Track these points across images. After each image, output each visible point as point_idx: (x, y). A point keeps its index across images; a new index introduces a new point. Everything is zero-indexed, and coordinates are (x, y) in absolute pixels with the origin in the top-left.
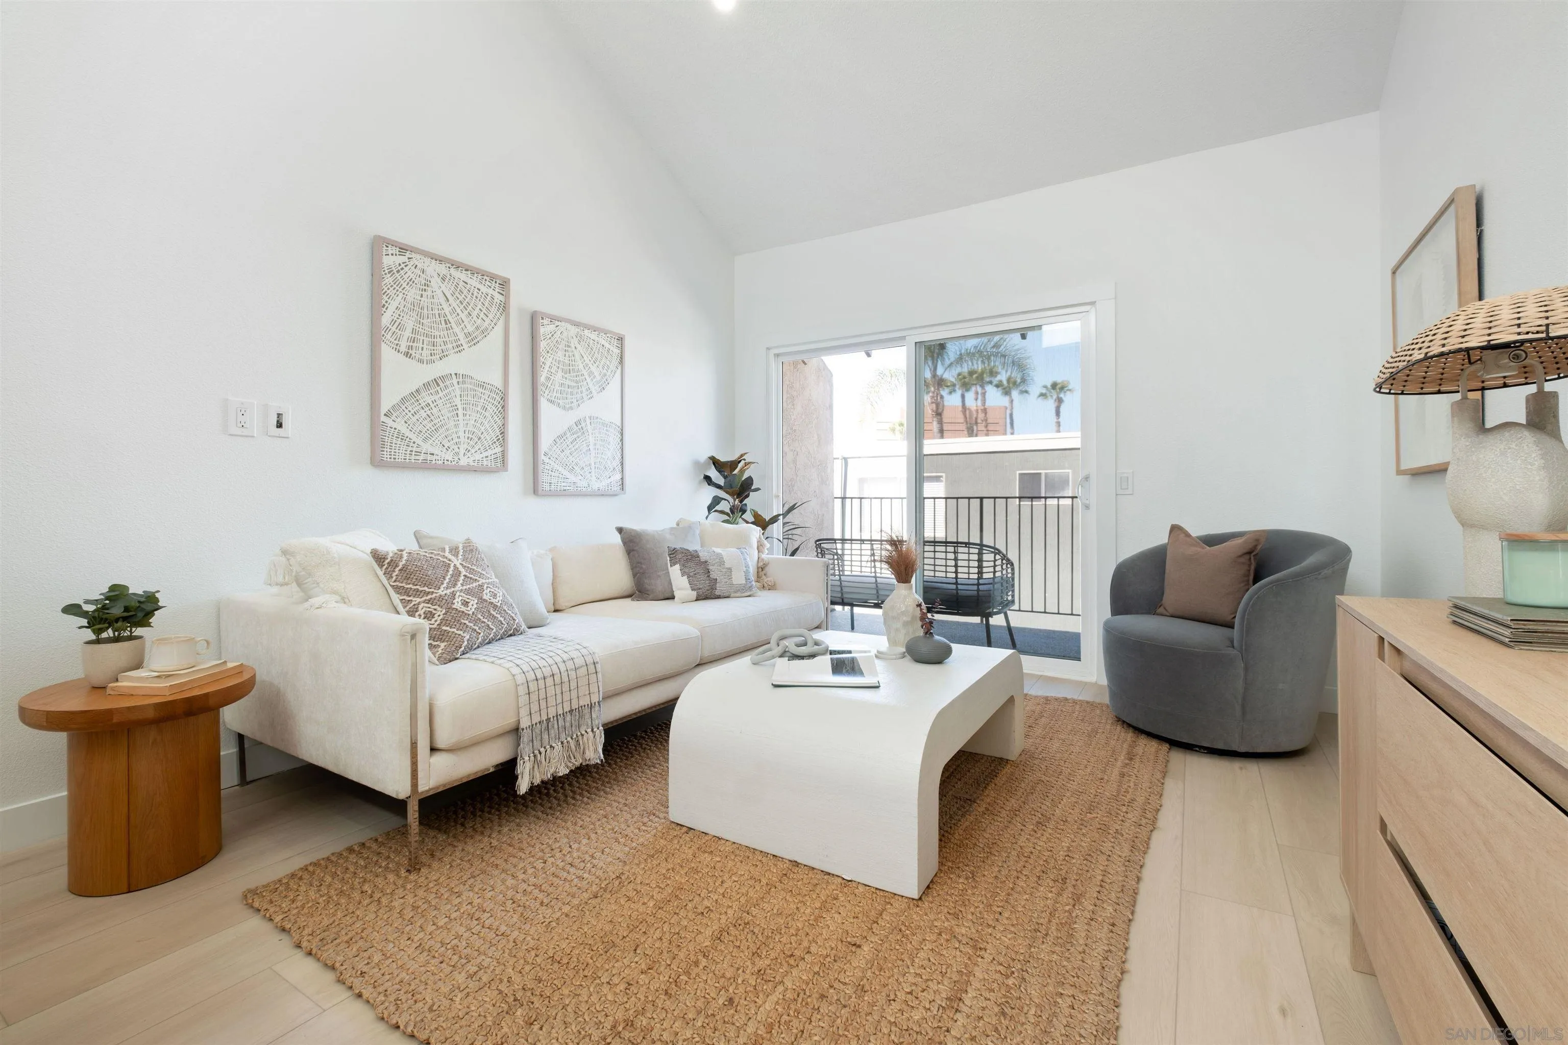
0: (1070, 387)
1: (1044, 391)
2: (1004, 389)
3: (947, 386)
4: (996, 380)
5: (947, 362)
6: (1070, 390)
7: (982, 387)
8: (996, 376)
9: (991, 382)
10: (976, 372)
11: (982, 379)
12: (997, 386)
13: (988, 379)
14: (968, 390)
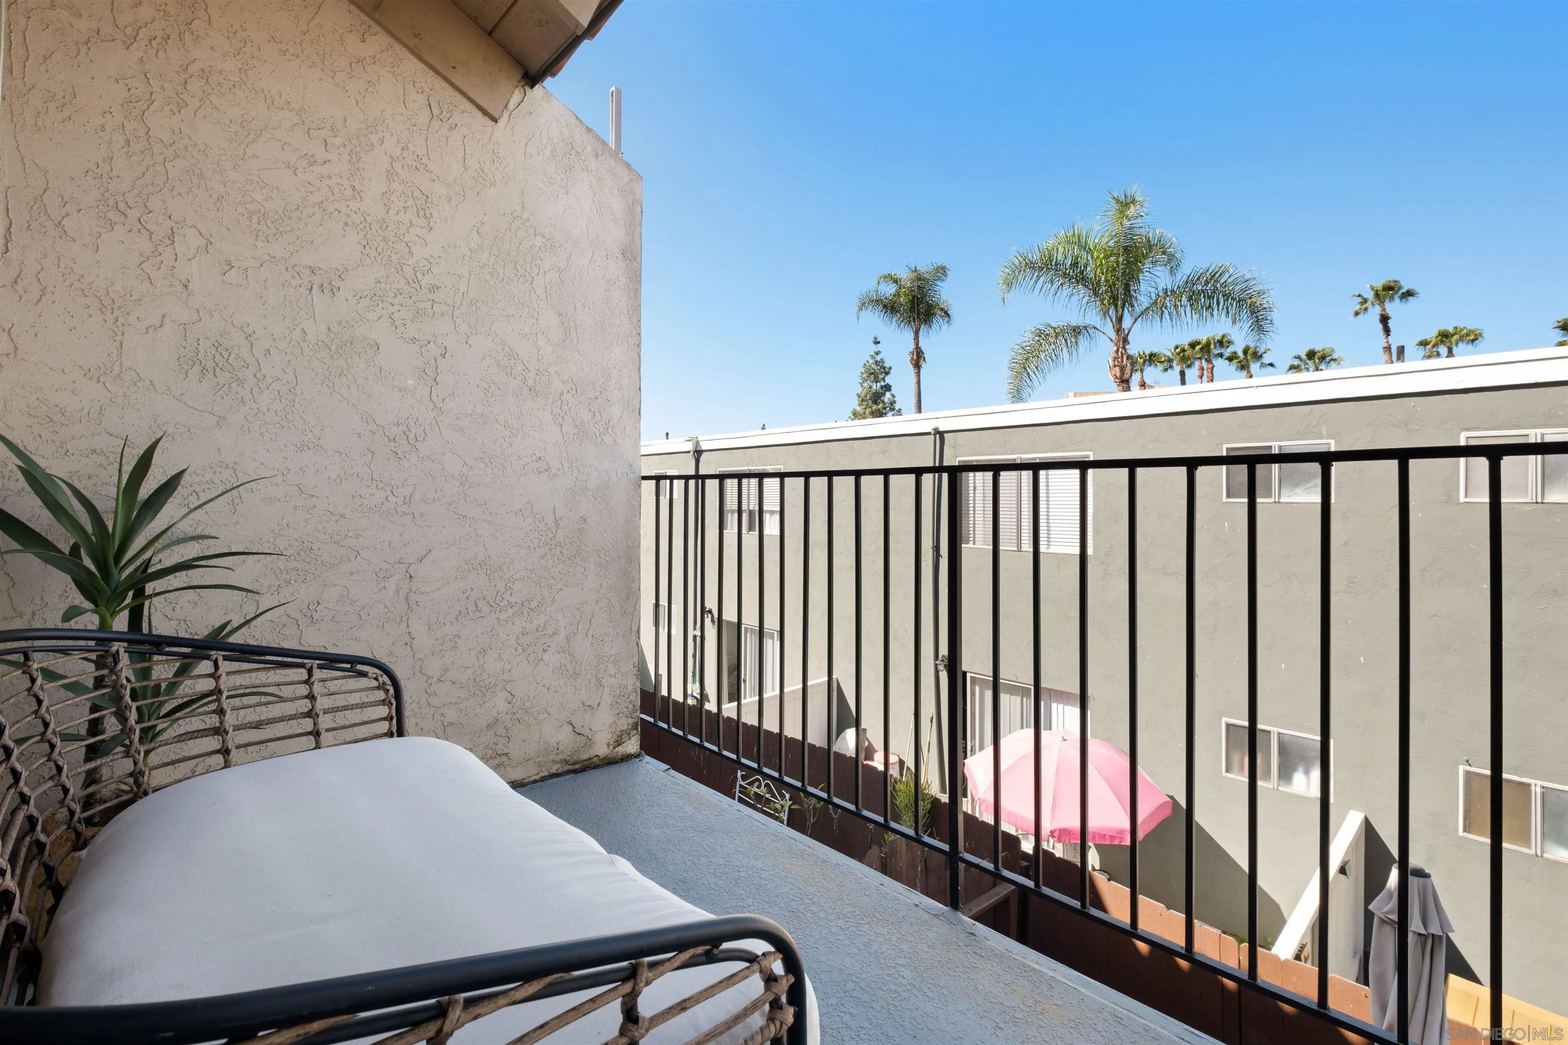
0: (1335, 356)
1: (1296, 362)
2: (1240, 362)
3: (1162, 362)
4: (1227, 352)
5: (1138, 310)
6: (1335, 360)
7: (1209, 361)
8: (1228, 347)
9: (1221, 355)
10: (1199, 343)
11: (1209, 352)
12: (1230, 359)
13: (1216, 352)
14: (1189, 366)
